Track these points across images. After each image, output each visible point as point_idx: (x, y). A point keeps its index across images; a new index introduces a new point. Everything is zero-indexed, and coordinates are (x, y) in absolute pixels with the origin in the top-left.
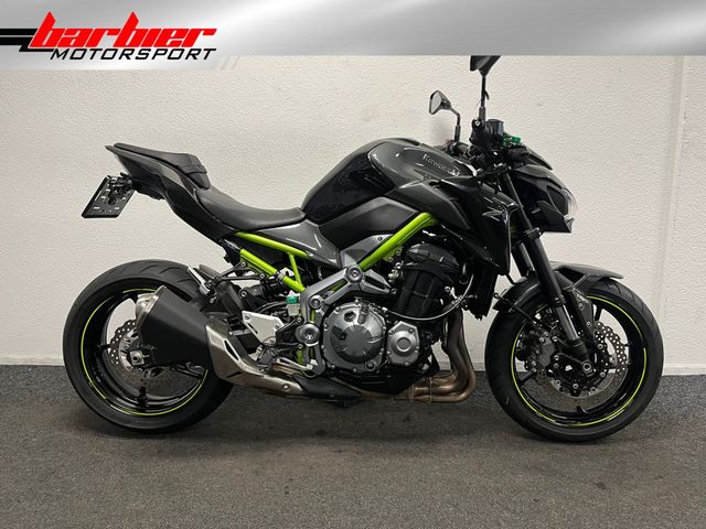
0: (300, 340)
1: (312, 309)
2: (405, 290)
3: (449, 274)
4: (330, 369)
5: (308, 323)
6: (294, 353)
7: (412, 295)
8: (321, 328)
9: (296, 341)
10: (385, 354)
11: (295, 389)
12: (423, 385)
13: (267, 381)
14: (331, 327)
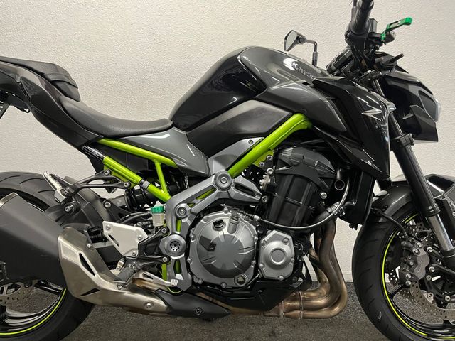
0: (165, 253)
1: (178, 219)
2: (278, 197)
3: (325, 179)
4: (197, 284)
5: (174, 233)
6: (159, 267)
7: (285, 201)
8: (188, 239)
9: (160, 253)
10: (257, 267)
11: (158, 306)
12: (294, 299)
13: (128, 298)
14: (198, 238)
